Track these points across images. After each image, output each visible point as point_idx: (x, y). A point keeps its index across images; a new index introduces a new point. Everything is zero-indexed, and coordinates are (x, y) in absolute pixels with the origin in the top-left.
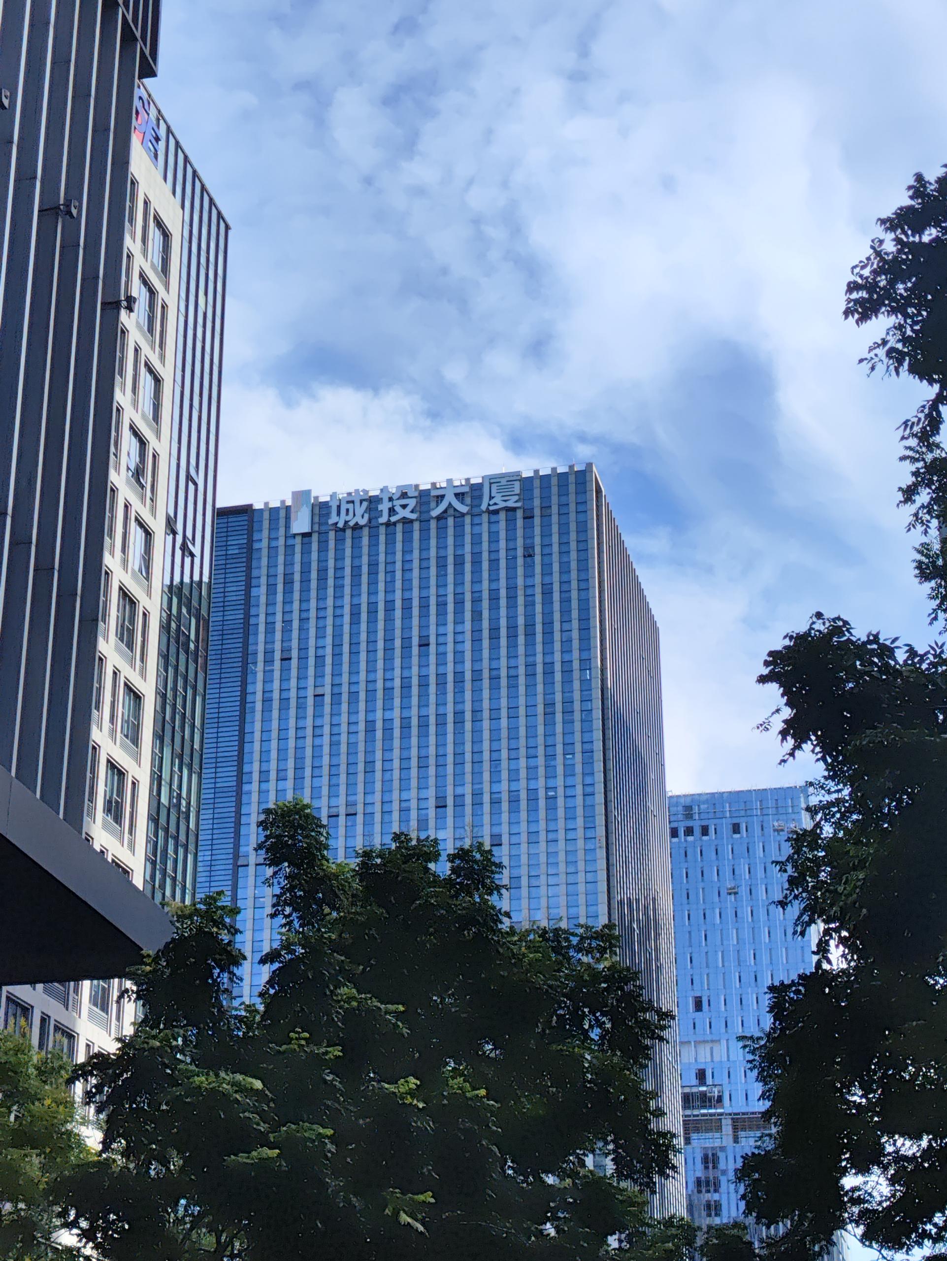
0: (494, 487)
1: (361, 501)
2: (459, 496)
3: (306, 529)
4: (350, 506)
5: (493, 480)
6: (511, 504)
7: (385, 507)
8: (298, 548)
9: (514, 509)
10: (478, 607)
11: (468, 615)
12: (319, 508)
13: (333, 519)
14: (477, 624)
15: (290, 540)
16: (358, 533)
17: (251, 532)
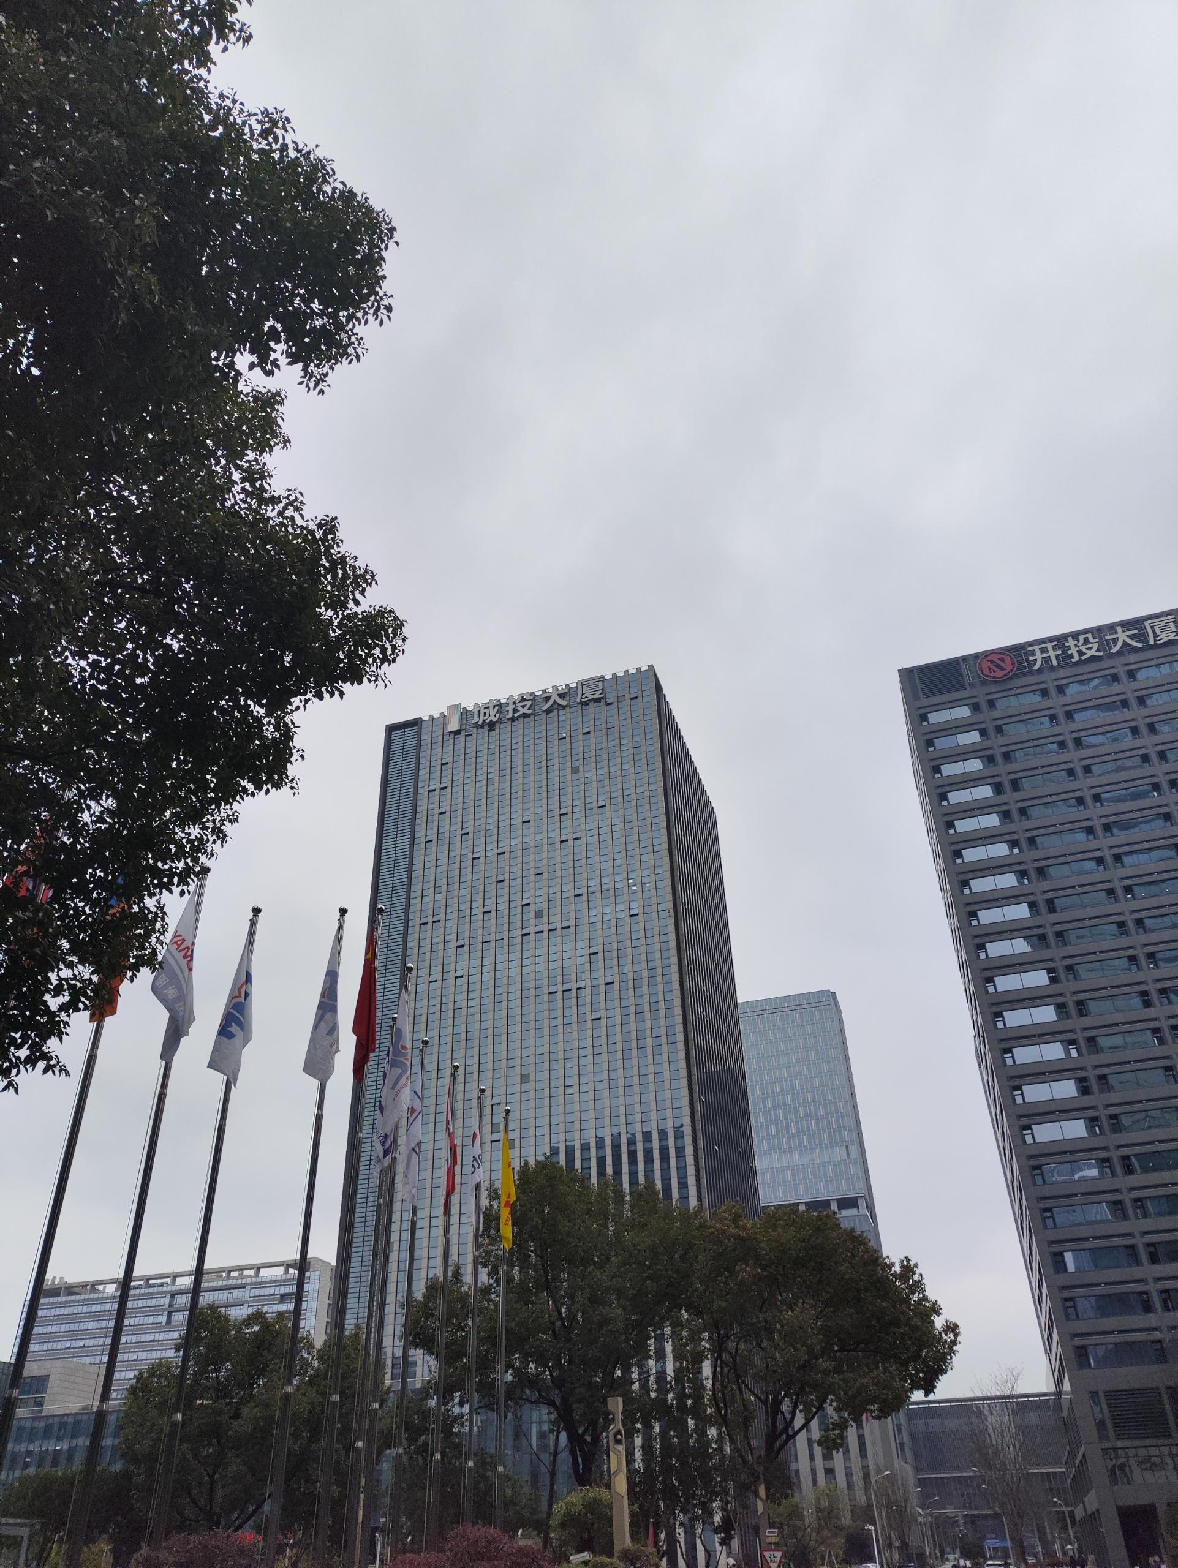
0: (585, 687)
1: (494, 706)
2: (562, 696)
3: (457, 728)
4: (487, 711)
5: (583, 683)
6: (595, 696)
7: (510, 708)
8: (451, 741)
9: (598, 700)
10: (576, 764)
11: (569, 770)
12: (465, 715)
13: (476, 719)
14: (575, 776)
15: (446, 737)
16: (492, 727)
17: (419, 736)
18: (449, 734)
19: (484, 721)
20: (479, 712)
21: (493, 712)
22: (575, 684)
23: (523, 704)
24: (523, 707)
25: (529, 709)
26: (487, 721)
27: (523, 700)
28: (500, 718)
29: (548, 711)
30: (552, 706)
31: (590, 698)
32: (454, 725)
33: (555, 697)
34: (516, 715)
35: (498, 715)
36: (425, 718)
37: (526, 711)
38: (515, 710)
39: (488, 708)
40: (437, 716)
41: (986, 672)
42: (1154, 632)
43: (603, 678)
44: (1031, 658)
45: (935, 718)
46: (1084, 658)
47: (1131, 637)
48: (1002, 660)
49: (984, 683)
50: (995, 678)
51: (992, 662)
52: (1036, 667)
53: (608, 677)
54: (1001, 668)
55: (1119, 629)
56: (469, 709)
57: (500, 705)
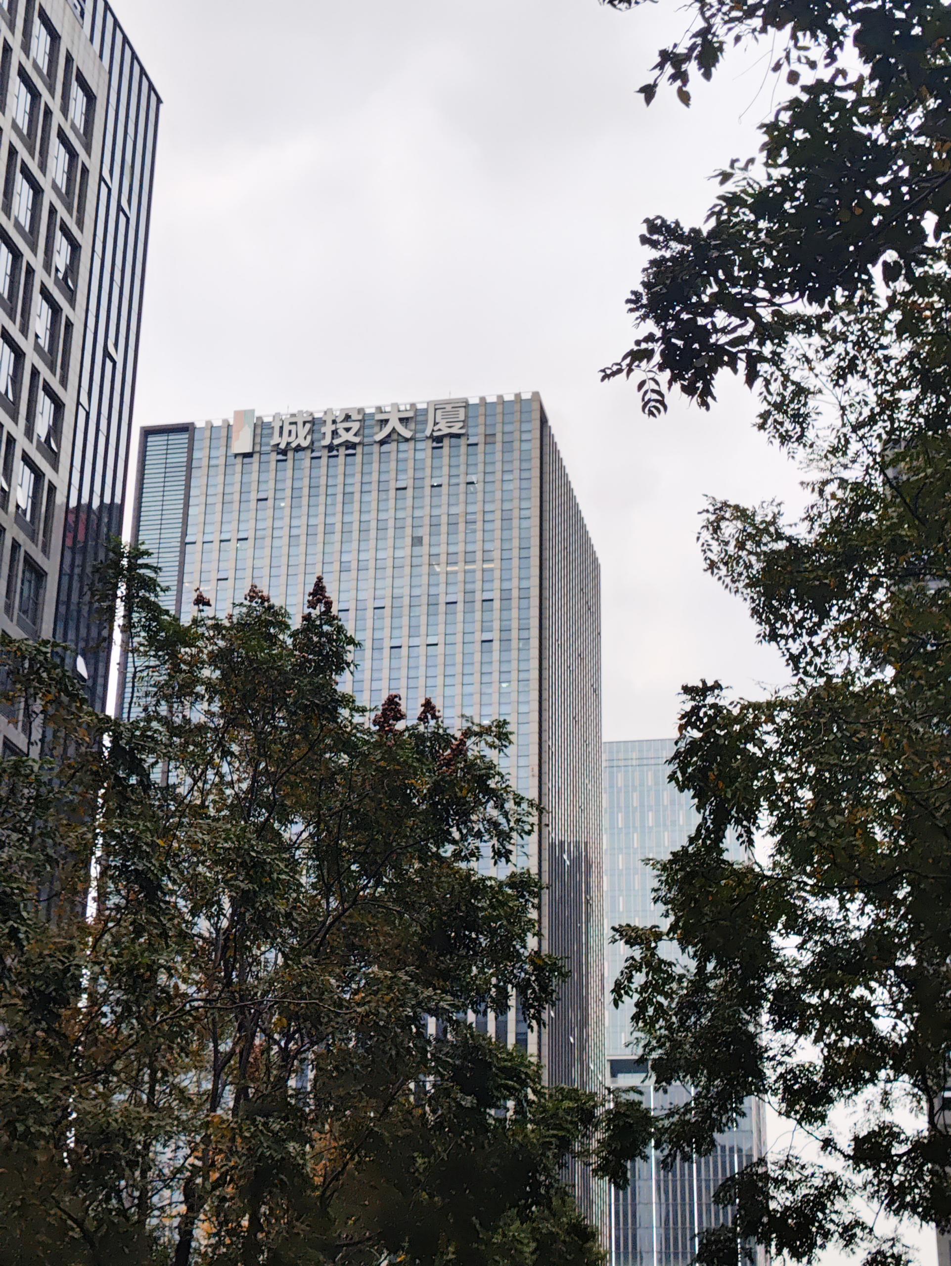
0: (438, 412)
1: (305, 423)
2: (403, 421)
3: (248, 449)
4: (293, 427)
5: (438, 406)
6: (455, 430)
7: (328, 429)
8: (238, 468)
9: (458, 436)
10: (419, 532)
11: (408, 541)
12: (261, 428)
13: (276, 440)
14: (417, 549)
15: (231, 460)
16: (300, 455)
17: (191, 450)
18: (236, 455)
19: (288, 444)
20: (281, 428)
21: (303, 431)
22: (424, 406)
23: (347, 425)
24: (348, 430)
25: (355, 435)
26: (294, 445)
27: (348, 418)
28: (312, 442)
29: (382, 443)
30: (389, 436)
31: (446, 431)
32: (242, 443)
33: (394, 423)
34: (336, 442)
35: (309, 438)
36: (199, 424)
37: (350, 437)
38: (335, 433)
39: (295, 423)
40: (217, 423)
43: (466, 402)
53: (474, 400)
56: (266, 420)
57: (313, 422)
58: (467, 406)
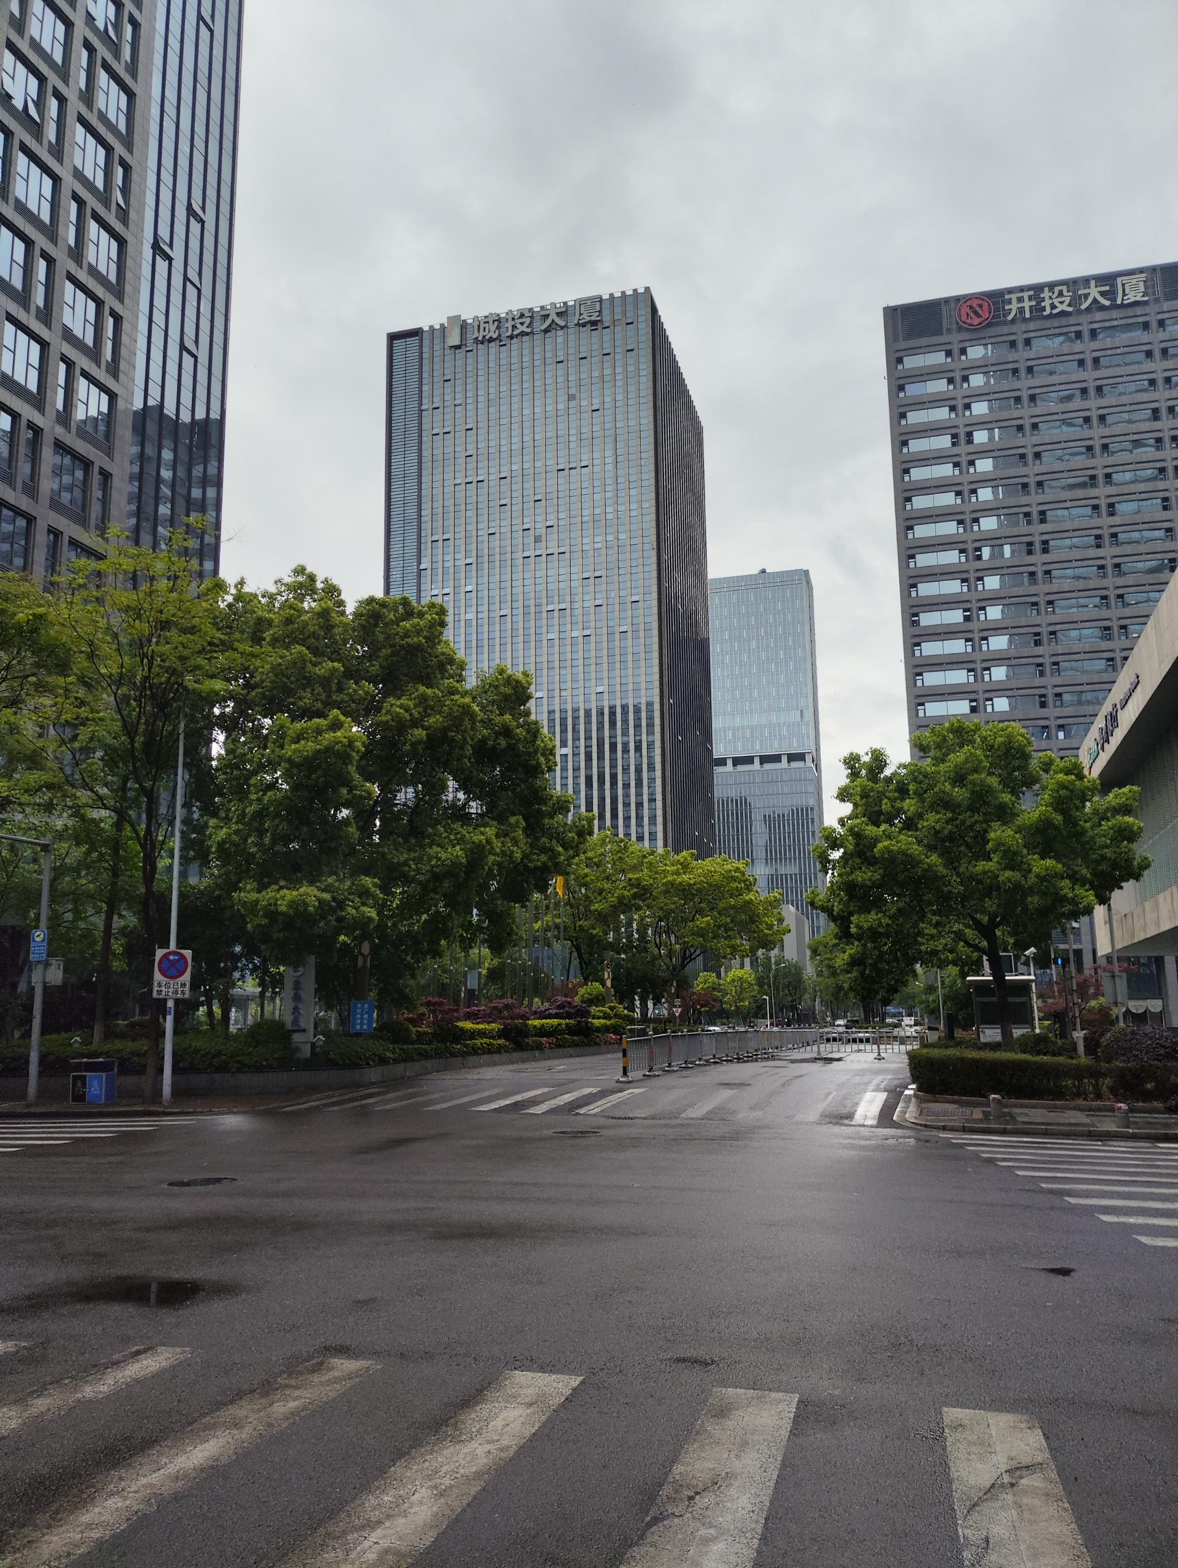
0: (583, 306)
1: (494, 321)
2: (559, 314)
3: (457, 342)
4: (486, 325)
5: (581, 302)
6: (593, 318)
7: (510, 324)
8: (452, 356)
9: (594, 323)
10: (572, 391)
11: (566, 397)
12: (464, 326)
13: (476, 333)
14: (571, 401)
15: (447, 351)
16: (492, 344)
17: (421, 346)
18: (451, 347)
19: (484, 336)
20: (479, 326)
21: (493, 327)
22: (572, 303)
23: (521, 320)
24: (522, 324)
25: (527, 326)
26: (487, 338)
27: (522, 316)
28: (500, 335)
29: (546, 331)
30: (550, 326)
31: (588, 319)
32: (454, 339)
33: (553, 316)
34: (516, 333)
35: (497, 331)
36: (426, 328)
37: (524, 328)
38: (514, 327)
39: (487, 322)
40: (437, 327)
41: (964, 318)
42: (1124, 290)
43: (601, 297)
44: (1007, 307)
45: (912, 362)
46: (1055, 311)
47: (1102, 294)
48: (980, 306)
49: (960, 329)
50: (971, 325)
51: (971, 307)
52: (1010, 318)
53: (606, 297)
54: (978, 315)
55: (1093, 283)
56: (469, 322)
57: (499, 320)
58: (601, 300)
